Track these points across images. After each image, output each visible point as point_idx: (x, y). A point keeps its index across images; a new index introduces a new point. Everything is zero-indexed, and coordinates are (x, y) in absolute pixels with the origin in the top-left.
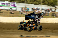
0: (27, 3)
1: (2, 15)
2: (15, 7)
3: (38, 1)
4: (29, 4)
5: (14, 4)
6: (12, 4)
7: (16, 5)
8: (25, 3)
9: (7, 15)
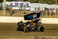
0: (41, 3)
1: (16, 15)
2: (29, 7)
3: (52, 1)
4: (43, 3)
5: (28, 4)
6: (25, 4)
7: (29, 5)
8: (39, 3)
9: (21, 15)
